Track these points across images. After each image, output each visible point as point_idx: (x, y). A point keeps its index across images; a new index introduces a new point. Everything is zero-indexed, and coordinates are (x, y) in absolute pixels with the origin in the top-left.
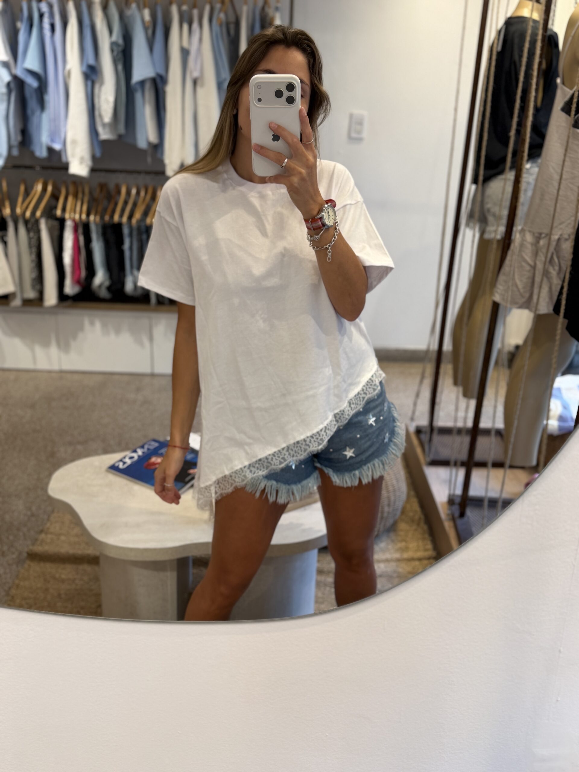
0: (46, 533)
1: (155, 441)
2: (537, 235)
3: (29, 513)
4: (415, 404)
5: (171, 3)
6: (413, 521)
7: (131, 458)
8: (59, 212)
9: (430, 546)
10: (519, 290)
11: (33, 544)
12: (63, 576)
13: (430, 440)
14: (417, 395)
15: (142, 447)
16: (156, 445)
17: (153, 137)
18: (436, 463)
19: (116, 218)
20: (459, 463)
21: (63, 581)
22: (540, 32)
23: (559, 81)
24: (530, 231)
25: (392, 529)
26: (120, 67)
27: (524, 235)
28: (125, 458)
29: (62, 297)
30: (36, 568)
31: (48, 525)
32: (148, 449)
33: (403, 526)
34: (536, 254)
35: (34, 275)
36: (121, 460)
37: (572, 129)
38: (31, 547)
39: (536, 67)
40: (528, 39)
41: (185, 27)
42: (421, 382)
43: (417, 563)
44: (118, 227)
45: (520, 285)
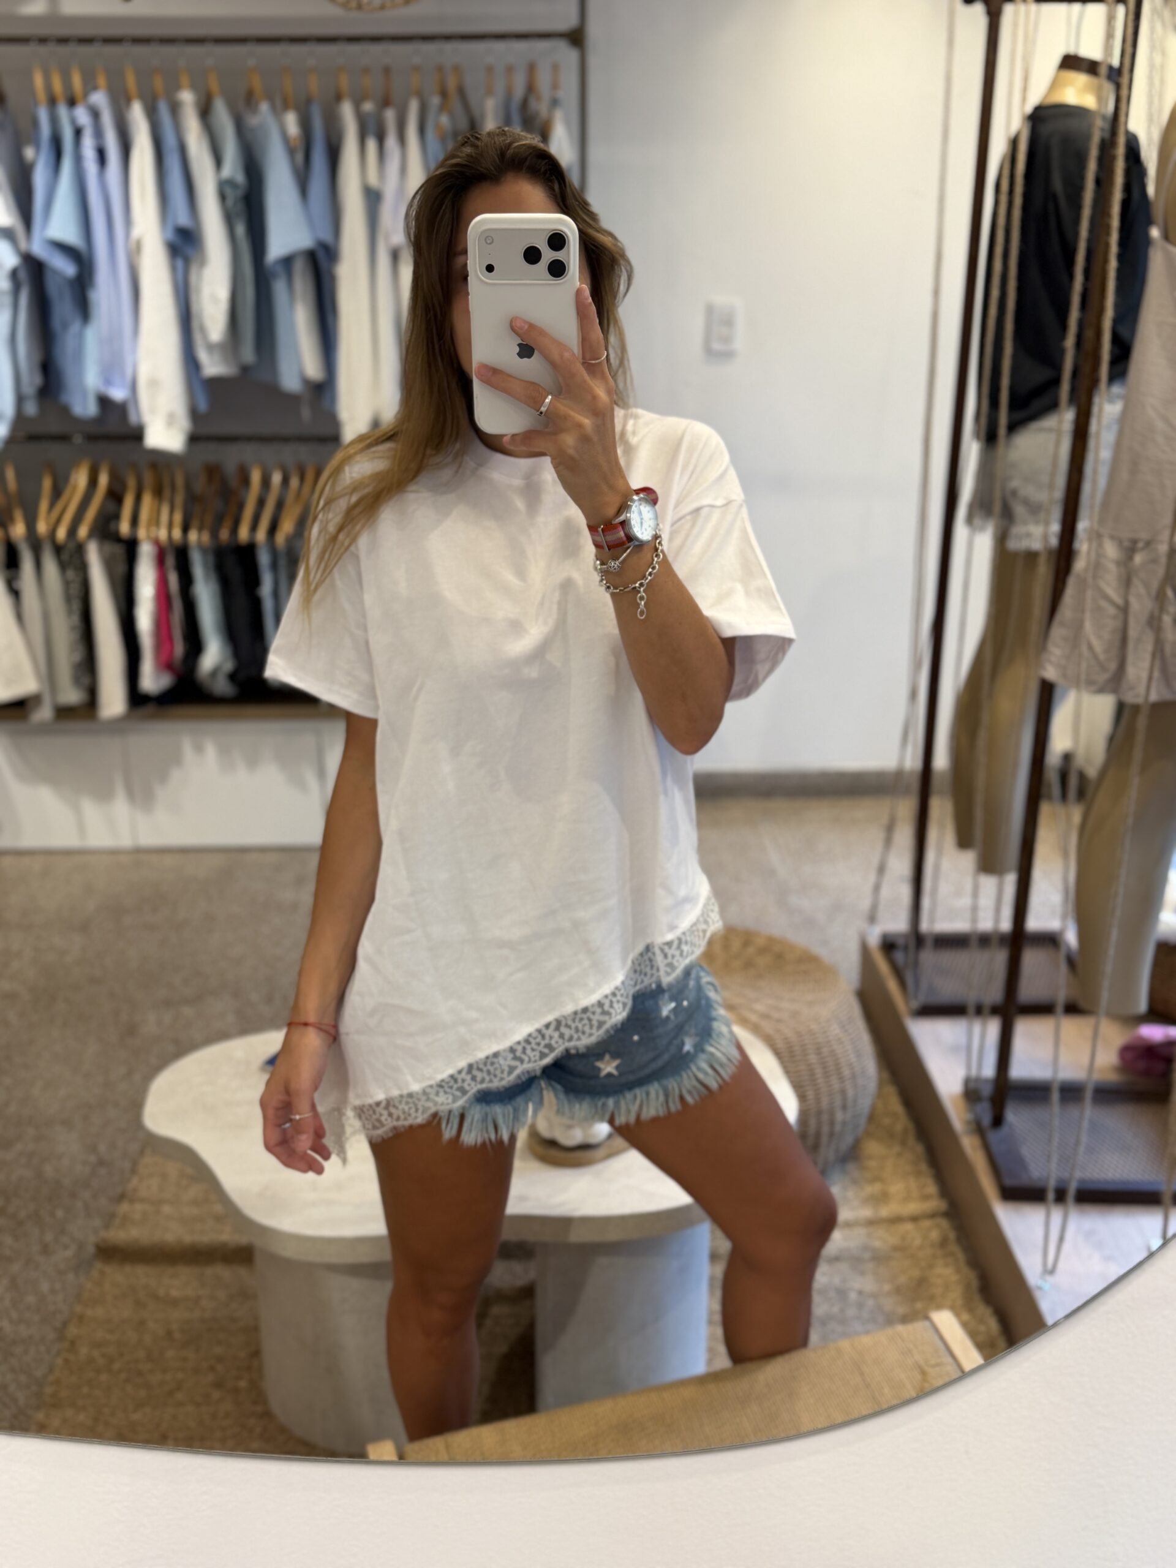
0: (132, 1201)
2: (1126, 544)
3: (93, 1159)
4: (877, 888)
5: (338, 98)
6: (891, 1135)
8: (124, 528)
9: (932, 1189)
10: (1095, 656)
11: (107, 1226)
12: (175, 1293)
13: (916, 963)
14: (881, 870)
17: (313, 369)
18: (931, 1011)
19: (244, 534)
21: (175, 1303)
23: (1155, 232)
24: (1112, 537)
25: (852, 1155)
26: (241, 229)
27: (1100, 545)
29: (136, 698)
30: (117, 1276)
31: (135, 1182)
33: (873, 1148)
34: (1127, 582)
35: (78, 656)
38: (103, 1234)
41: (372, 145)
42: (888, 841)
43: (909, 1227)
44: (247, 553)
45: (1098, 646)
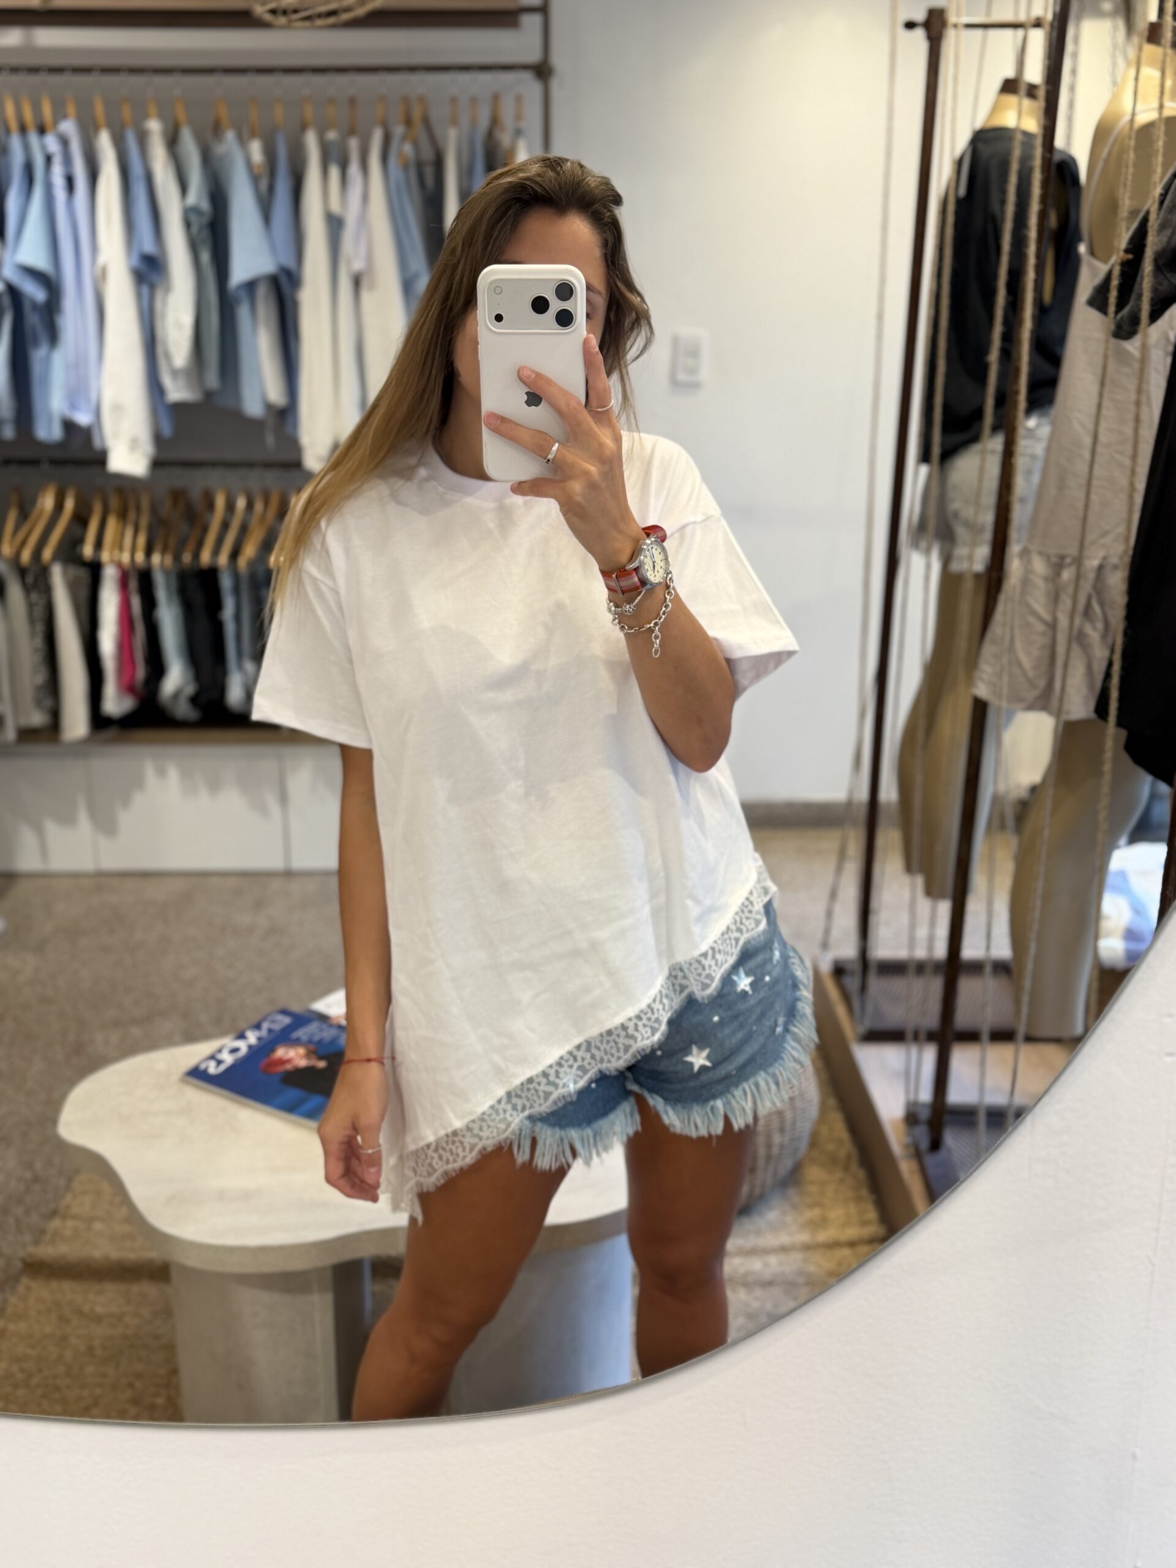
0: (64, 1217)
1: (284, 1012)
2: (1054, 560)
3: (28, 1175)
4: (829, 914)
5: (303, 128)
6: (834, 1160)
7: (234, 1051)
8: (88, 551)
9: (872, 1214)
10: (1024, 673)
11: (36, 1242)
12: (99, 1309)
13: (863, 988)
14: (833, 895)
15: (258, 1027)
16: (286, 1020)
17: (275, 394)
18: (877, 1036)
19: (205, 557)
20: (922, 1036)
21: (98, 1319)
22: (1038, 152)
23: (1082, 249)
24: (1040, 553)
25: (793, 1179)
26: (206, 257)
27: (1029, 562)
28: (220, 1051)
29: (99, 721)
30: (43, 1291)
31: (68, 1198)
32: (270, 1031)
33: (814, 1173)
34: (1055, 598)
35: (41, 678)
36: (212, 1057)
37: (1113, 341)
38: (31, 1249)
39: (1033, 220)
40: (1015, 167)
41: (334, 172)
42: (839, 869)
43: (846, 1252)
44: (208, 578)
45: (1027, 663)
